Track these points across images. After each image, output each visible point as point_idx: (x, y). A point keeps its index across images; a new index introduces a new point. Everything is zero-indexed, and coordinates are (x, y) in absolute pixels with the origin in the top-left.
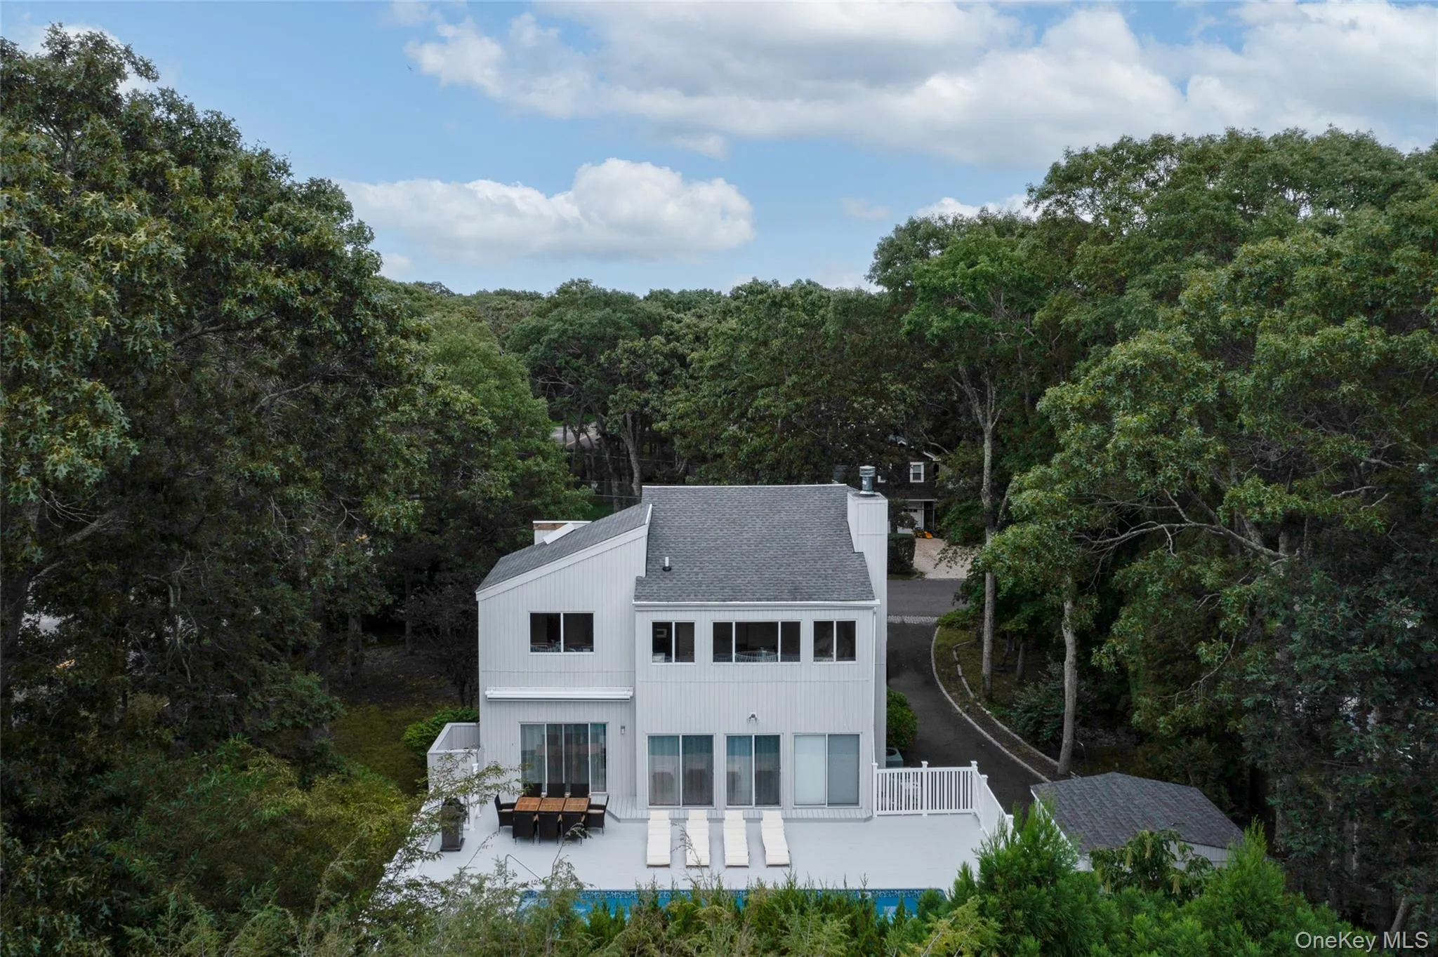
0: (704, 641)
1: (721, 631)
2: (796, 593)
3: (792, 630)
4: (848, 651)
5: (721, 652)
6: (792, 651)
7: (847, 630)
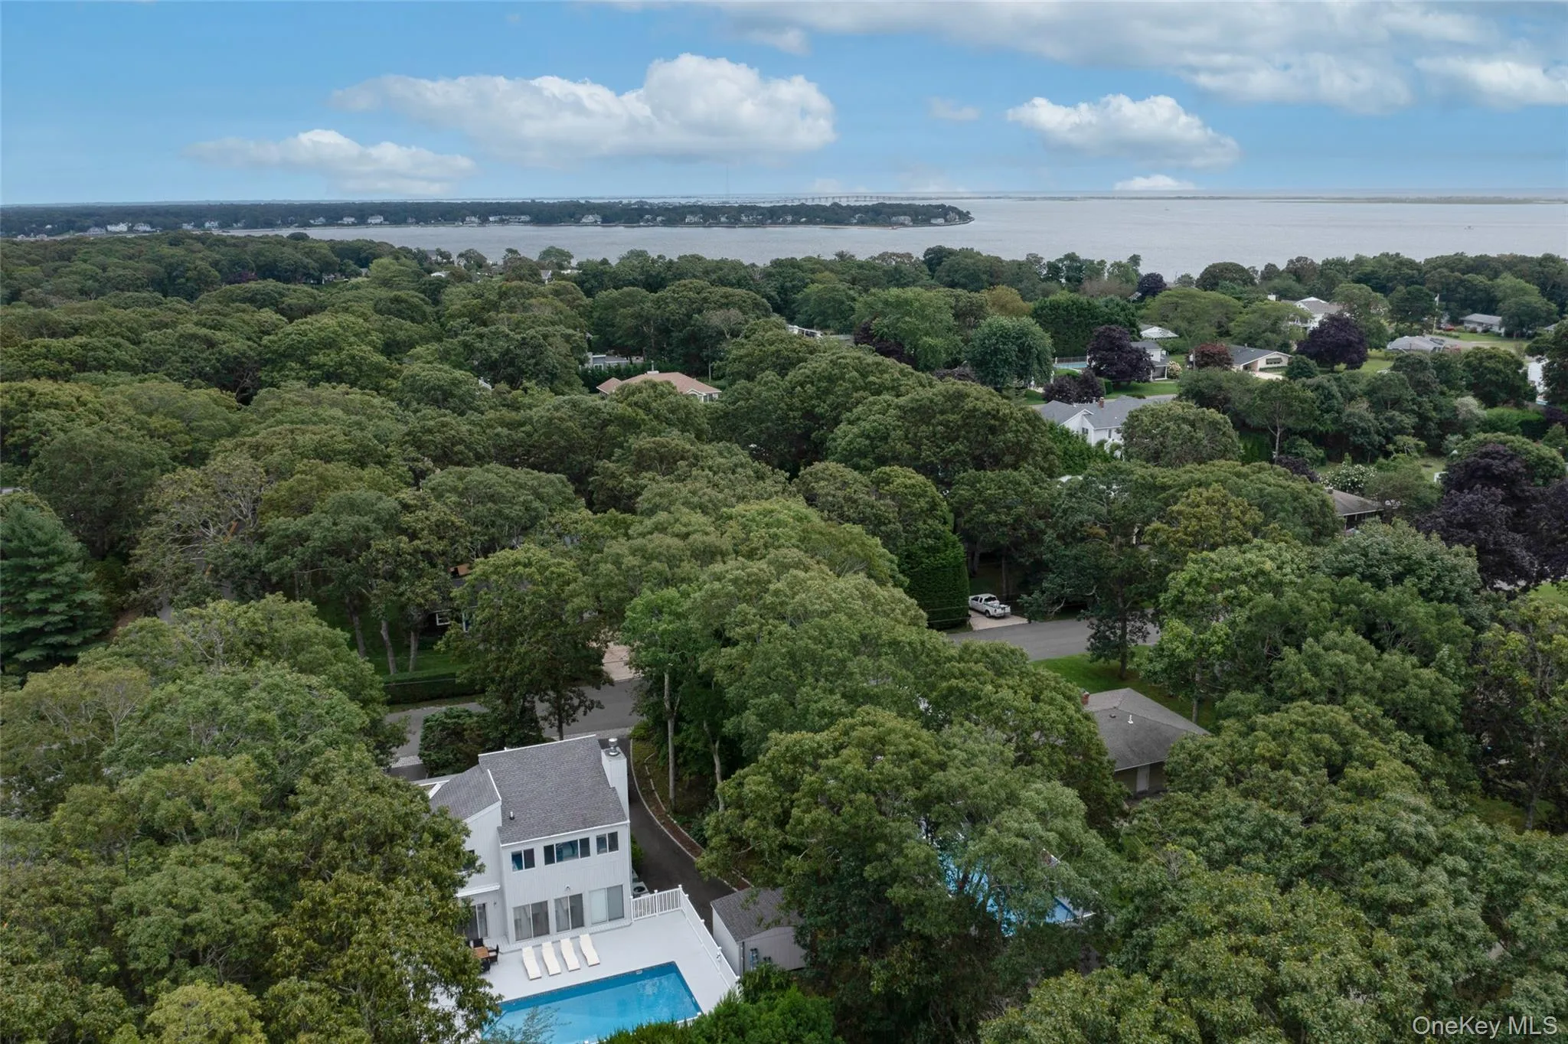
0: (539, 856)
1: (548, 850)
2: (586, 823)
3: (585, 843)
4: (614, 846)
5: (549, 859)
6: (586, 852)
7: (614, 837)
